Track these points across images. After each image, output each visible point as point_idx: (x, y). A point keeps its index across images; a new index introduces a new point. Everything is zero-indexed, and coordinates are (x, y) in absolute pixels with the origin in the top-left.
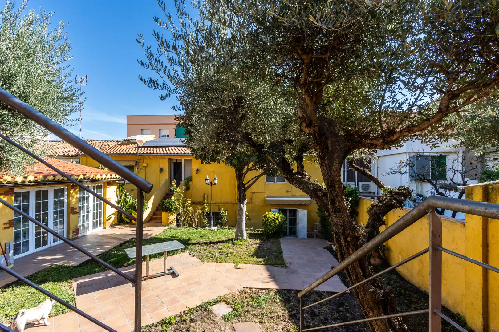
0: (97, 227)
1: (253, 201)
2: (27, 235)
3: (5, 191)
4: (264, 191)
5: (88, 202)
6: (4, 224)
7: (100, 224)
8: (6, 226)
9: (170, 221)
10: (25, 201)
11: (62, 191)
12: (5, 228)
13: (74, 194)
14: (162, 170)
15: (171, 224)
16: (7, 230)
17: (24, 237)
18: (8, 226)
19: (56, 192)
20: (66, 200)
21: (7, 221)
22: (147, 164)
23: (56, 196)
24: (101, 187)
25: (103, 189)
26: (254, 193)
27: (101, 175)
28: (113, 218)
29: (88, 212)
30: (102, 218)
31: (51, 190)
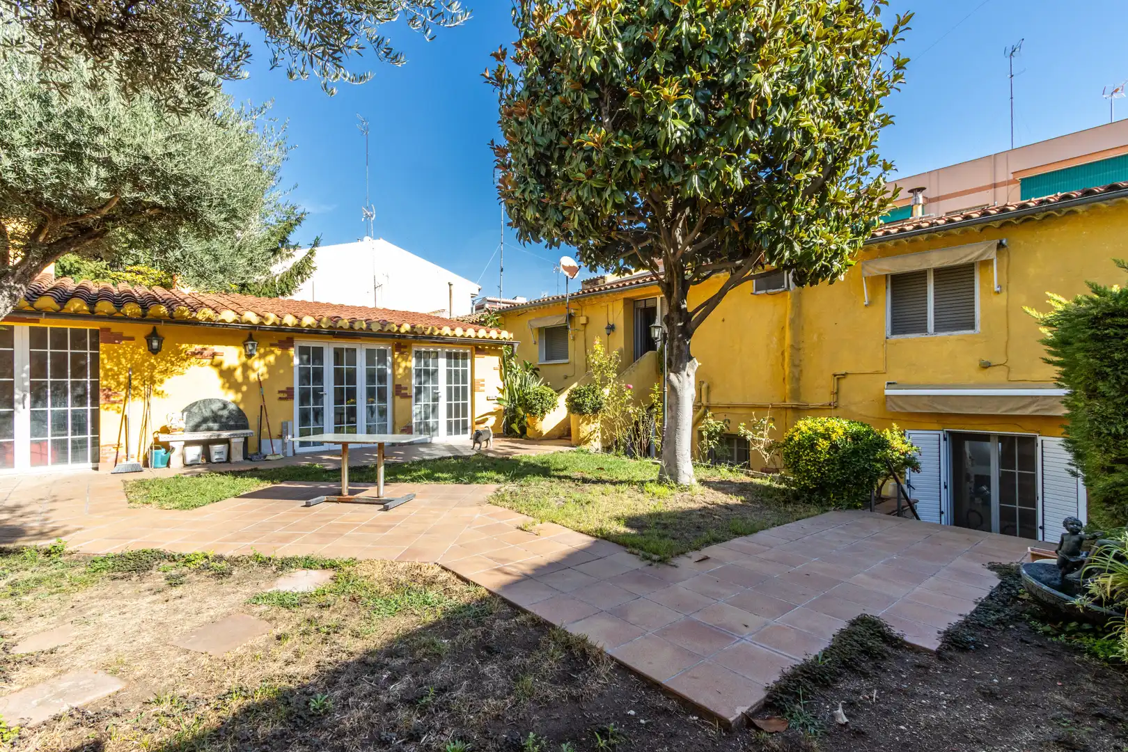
0: (457, 432)
1: (842, 403)
2: (320, 418)
3: (280, 341)
4: (881, 369)
5: (435, 381)
6: (280, 392)
7: (465, 429)
8: (282, 395)
9: (582, 435)
10: (317, 361)
11: (383, 354)
12: (281, 399)
13: (400, 360)
14: (611, 328)
15: (586, 442)
16: (283, 402)
17: (316, 419)
18: (285, 395)
19: (370, 353)
20: (389, 371)
21: (284, 389)
22: (588, 318)
23: (370, 361)
24: (465, 356)
25: (469, 361)
26: (845, 375)
27: (453, 330)
28: (492, 421)
29: (436, 399)
30: (469, 418)
31: (362, 350)
